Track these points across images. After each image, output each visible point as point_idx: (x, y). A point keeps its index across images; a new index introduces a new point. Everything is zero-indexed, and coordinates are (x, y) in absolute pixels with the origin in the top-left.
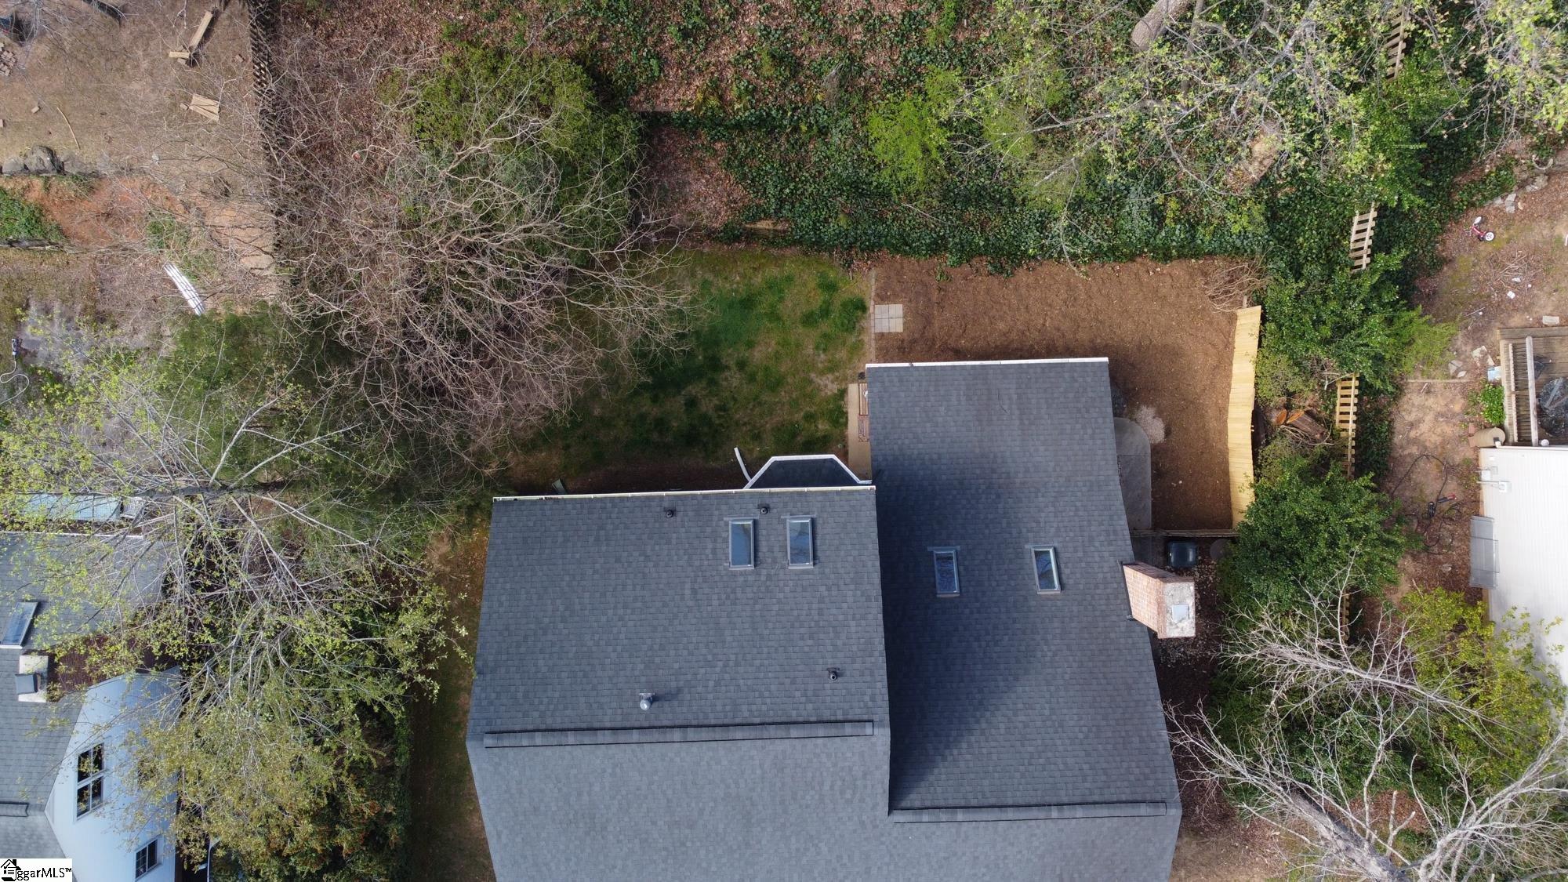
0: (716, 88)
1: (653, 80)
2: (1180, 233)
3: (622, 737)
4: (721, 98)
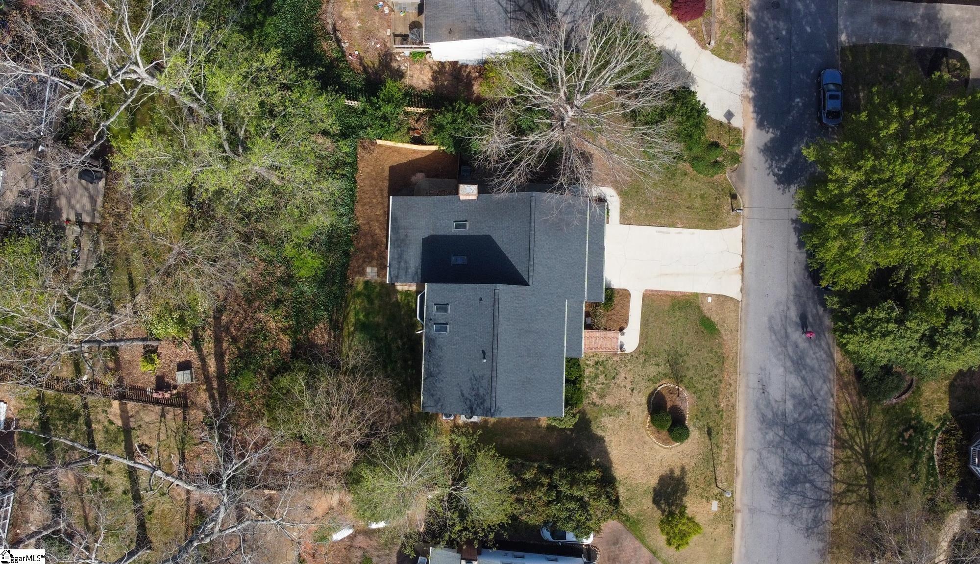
0: (284, 330)
1: (279, 353)
2: (348, 169)
3: (495, 368)
4: (288, 329)
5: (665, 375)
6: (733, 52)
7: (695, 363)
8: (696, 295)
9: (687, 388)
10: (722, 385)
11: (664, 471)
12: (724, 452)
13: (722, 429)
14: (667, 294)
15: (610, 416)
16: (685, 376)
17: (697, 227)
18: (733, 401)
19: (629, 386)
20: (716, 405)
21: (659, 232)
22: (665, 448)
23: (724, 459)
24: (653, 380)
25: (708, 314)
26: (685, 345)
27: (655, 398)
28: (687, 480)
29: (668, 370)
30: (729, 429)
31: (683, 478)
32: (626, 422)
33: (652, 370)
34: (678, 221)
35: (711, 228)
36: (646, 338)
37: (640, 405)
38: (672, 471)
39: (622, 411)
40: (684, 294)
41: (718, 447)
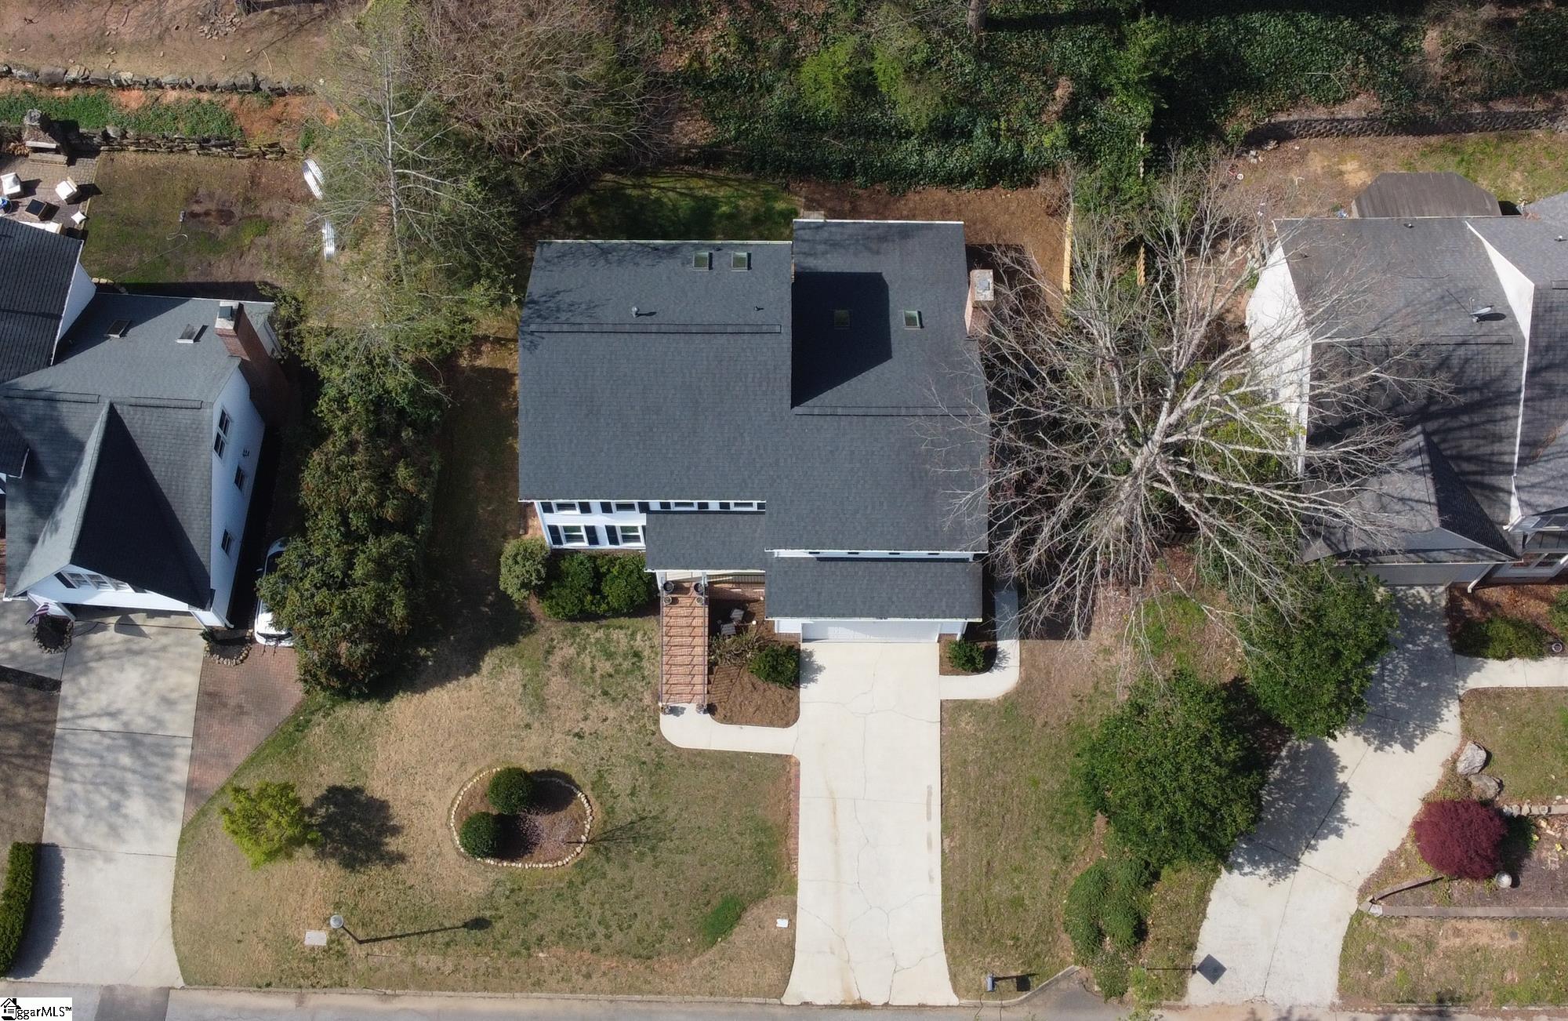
0: (698, 57)
4: (701, 64)
5: (610, 812)
6: (1363, 976)
7: (637, 884)
8: (792, 889)
9: (580, 865)
10: (586, 955)
11: (399, 812)
12: (435, 960)
13: (487, 954)
14: (790, 815)
15: (524, 686)
16: (608, 860)
17: (946, 888)
18: (552, 982)
19: (587, 727)
20: (541, 938)
21: (930, 794)
22: (449, 810)
23: (421, 961)
24: (599, 783)
25: (748, 917)
26: (678, 858)
27: (559, 786)
28: (376, 869)
29: (623, 818)
30: (487, 974)
31: (382, 858)
32: (510, 720)
33: (620, 781)
34: (957, 842)
35: (945, 927)
36: (694, 765)
37: (546, 753)
38: (396, 831)
39: (533, 712)
40: (791, 858)
41: (448, 945)
